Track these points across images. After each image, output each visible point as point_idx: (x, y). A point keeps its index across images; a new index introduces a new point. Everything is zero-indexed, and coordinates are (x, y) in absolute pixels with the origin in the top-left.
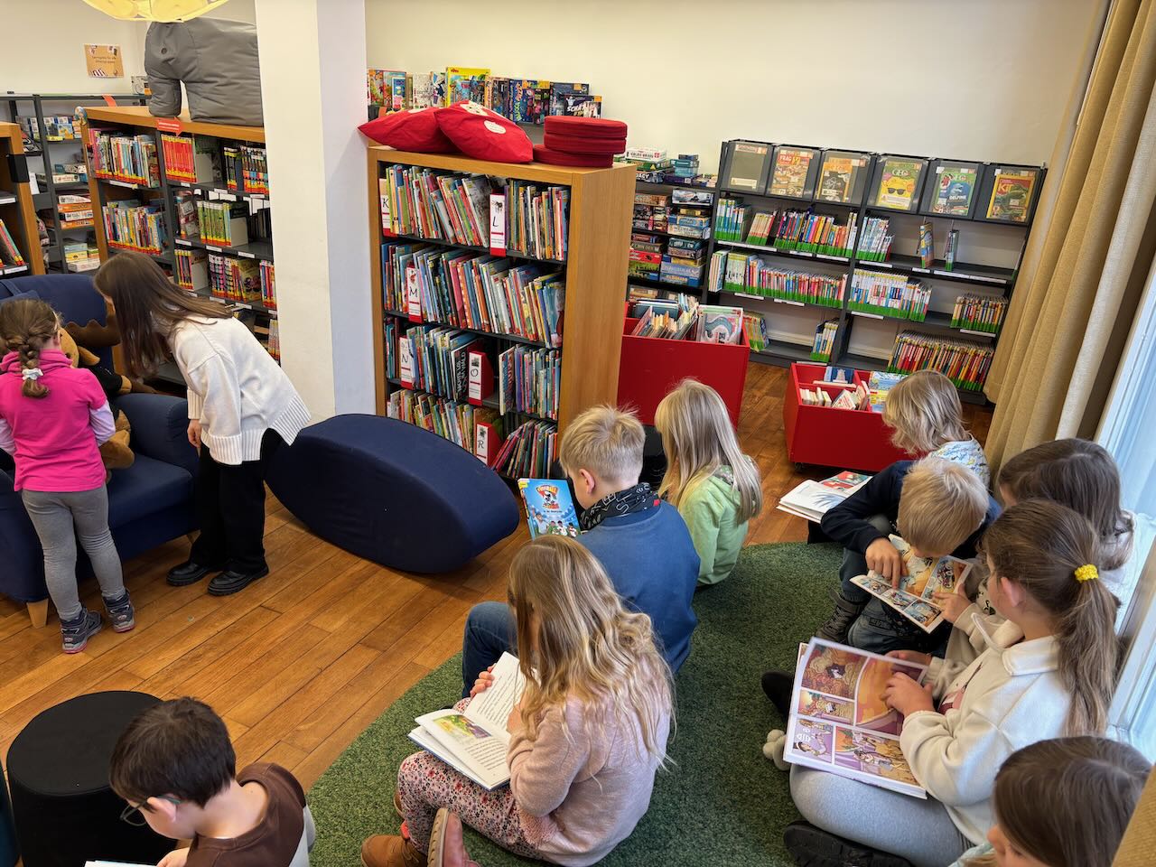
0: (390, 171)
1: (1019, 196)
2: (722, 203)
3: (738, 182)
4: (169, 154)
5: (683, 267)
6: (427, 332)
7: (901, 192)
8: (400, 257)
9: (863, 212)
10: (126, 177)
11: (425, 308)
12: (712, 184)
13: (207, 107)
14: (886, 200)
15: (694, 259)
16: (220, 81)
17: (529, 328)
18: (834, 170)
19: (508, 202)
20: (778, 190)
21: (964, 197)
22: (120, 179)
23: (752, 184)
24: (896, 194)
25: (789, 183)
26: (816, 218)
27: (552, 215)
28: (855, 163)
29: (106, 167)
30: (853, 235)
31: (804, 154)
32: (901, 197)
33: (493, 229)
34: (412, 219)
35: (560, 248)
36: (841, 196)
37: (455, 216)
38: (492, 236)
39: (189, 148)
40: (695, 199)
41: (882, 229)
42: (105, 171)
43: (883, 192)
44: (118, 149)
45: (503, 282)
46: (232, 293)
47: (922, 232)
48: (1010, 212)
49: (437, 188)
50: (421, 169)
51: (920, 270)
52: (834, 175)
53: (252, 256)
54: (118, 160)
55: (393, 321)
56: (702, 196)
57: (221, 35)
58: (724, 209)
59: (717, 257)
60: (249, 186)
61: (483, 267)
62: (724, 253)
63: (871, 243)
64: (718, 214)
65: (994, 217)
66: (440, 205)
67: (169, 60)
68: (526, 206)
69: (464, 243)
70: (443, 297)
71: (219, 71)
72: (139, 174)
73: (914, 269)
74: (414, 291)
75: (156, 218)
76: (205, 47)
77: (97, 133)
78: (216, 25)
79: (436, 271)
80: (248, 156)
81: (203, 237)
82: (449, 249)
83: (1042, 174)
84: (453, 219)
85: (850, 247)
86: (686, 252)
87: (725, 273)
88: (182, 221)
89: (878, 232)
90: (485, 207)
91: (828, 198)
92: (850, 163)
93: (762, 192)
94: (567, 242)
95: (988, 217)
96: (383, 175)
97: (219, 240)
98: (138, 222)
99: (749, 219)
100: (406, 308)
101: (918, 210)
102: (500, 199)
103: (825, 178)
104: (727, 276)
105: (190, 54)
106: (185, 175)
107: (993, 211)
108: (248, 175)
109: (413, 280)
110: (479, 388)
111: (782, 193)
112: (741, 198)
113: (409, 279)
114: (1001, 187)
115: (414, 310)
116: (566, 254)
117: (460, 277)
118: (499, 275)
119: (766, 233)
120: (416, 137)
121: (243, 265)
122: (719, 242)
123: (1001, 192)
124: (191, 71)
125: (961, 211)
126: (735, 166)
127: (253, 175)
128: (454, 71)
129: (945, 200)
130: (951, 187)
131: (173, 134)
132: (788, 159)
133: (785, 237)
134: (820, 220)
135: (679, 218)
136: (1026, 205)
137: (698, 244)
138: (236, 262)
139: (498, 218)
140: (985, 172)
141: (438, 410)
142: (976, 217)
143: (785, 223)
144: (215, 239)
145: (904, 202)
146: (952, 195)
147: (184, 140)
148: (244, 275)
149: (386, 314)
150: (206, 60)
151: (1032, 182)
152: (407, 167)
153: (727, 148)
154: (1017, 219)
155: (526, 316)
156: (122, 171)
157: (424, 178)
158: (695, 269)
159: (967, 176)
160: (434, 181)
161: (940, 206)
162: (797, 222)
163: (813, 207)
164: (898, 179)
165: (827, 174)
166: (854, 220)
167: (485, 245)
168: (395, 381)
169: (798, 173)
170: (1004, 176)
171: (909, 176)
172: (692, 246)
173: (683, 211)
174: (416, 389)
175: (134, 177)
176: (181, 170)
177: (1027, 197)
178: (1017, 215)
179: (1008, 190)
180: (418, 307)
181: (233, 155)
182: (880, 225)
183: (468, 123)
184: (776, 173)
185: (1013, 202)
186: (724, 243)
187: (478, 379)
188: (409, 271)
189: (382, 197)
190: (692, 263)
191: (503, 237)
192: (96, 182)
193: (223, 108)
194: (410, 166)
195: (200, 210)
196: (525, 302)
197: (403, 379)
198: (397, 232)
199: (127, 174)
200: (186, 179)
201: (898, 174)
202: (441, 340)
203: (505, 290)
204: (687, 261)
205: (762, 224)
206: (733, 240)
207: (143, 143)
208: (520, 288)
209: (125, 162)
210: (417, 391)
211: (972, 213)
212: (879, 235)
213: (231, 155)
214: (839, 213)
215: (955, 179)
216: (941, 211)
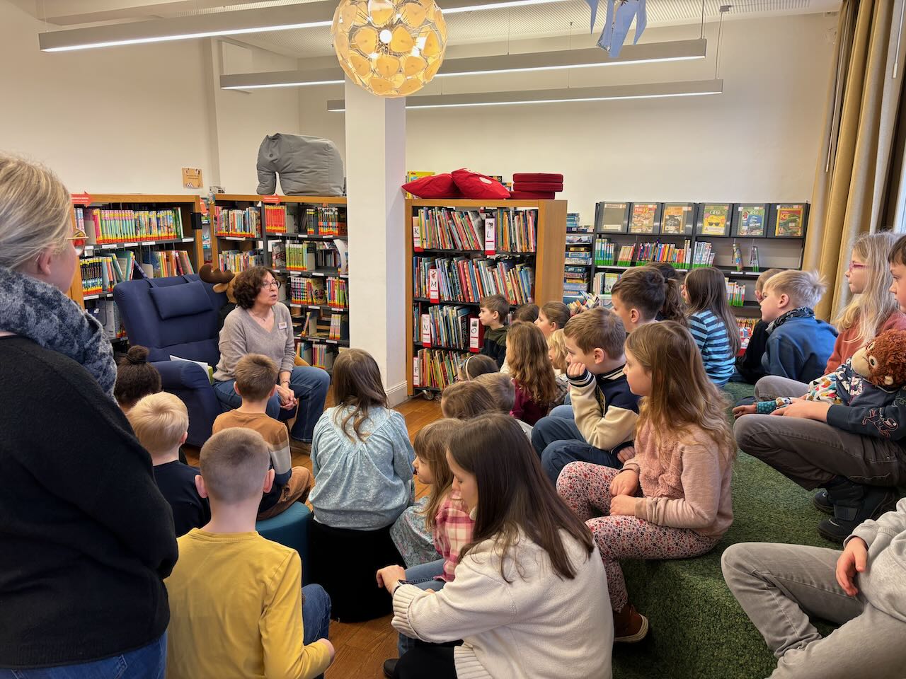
0: (422, 212)
1: (794, 221)
2: (599, 242)
3: (608, 227)
4: (268, 216)
5: (575, 284)
6: (441, 308)
7: (717, 224)
8: (424, 263)
9: (694, 239)
10: (238, 234)
11: (443, 293)
12: (590, 230)
13: (295, 186)
14: (708, 230)
15: (583, 279)
16: (306, 170)
17: (511, 297)
18: (672, 214)
19: (496, 222)
20: (636, 229)
21: (759, 224)
22: (232, 235)
23: (617, 228)
24: (714, 226)
25: (643, 224)
26: (663, 246)
27: (526, 226)
28: (685, 209)
29: (224, 229)
30: (689, 254)
31: (651, 206)
32: (718, 227)
33: (487, 239)
34: (434, 239)
35: (532, 244)
36: (678, 230)
37: (464, 234)
38: (486, 243)
39: (281, 212)
40: (580, 241)
41: (707, 248)
42: (224, 231)
43: (706, 225)
44: (234, 217)
45: (492, 272)
46: (306, 300)
47: (735, 248)
48: (790, 231)
49: (451, 218)
50: (440, 208)
51: (736, 273)
52: (672, 217)
53: (322, 275)
54: (233, 224)
55: (418, 306)
56: (585, 238)
57: (307, 144)
58: (600, 246)
59: (598, 277)
60: (322, 231)
61: (481, 264)
62: (603, 273)
63: (701, 258)
64: (596, 249)
65: (780, 235)
66: (453, 228)
67: (274, 160)
68: (509, 222)
69: (469, 249)
70: (454, 285)
71: (304, 165)
72: (248, 231)
73: (732, 273)
74: (434, 283)
75: (254, 258)
76: (296, 151)
77: (220, 208)
78: (304, 139)
79: (449, 269)
80: (323, 212)
81: (288, 266)
82: (457, 255)
83: (807, 207)
84: (462, 236)
85: (688, 262)
86: (577, 274)
87: (604, 286)
88: (274, 257)
89: (705, 250)
90: (482, 227)
91: (669, 232)
92: (681, 209)
93: (625, 231)
94: (536, 241)
95: (776, 235)
96: (415, 214)
97: (299, 267)
98: (242, 262)
99: (617, 250)
100: (429, 295)
101: (730, 235)
102: (492, 220)
103: (666, 220)
104: (605, 288)
105: (289, 155)
106: (279, 228)
107: (779, 232)
108: (322, 225)
109: (433, 277)
110: (477, 340)
111: (638, 231)
112: (612, 237)
113: (431, 277)
114: (782, 216)
115: (434, 296)
116: (536, 248)
117: (466, 271)
118: (490, 268)
119: (630, 258)
120: (438, 189)
121: (314, 282)
122: (599, 267)
123: (782, 219)
124: (287, 166)
125: (759, 233)
126: (605, 217)
127: (325, 224)
128: (413, 173)
129: (747, 227)
130: (750, 218)
131: (273, 204)
132: (641, 210)
133: (643, 259)
134: (665, 247)
135: (570, 253)
136: (800, 226)
137: (584, 269)
138: (310, 280)
139: (490, 233)
140: (770, 209)
141: (449, 358)
142: (769, 237)
143: (643, 251)
144: (296, 266)
145: (721, 231)
146: (750, 225)
147: (280, 208)
148: (314, 288)
149: (415, 301)
150: (297, 159)
151: (802, 212)
152: (430, 208)
153: (599, 206)
154: (795, 235)
155: (509, 290)
156: (236, 230)
157: (443, 214)
158: (584, 286)
159: (759, 211)
160: (449, 214)
161: (743, 230)
162: (650, 250)
163: (659, 238)
164: (714, 217)
165: (668, 217)
166: (689, 244)
167: (482, 249)
168: (418, 344)
169: (648, 218)
170: (783, 209)
171: (721, 214)
172: (581, 270)
173: (572, 249)
174: (433, 347)
175: (244, 233)
176: (276, 226)
177: (800, 221)
178: (795, 233)
179: (787, 217)
180: (437, 293)
181: (313, 213)
182: (705, 247)
183: (471, 178)
184: (633, 219)
185: (791, 225)
186: (602, 267)
187: (477, 335)
188: (431, 271)
189: (414, 228)
190: (581, 282)
191: (494, 243)
192: (216, 239)
193: (307, 187)
194: (434, 207)
195: (287, 250)
196: (508, 281)
197: (424, 342)
198: (425, 247)
199: (239, 232)
200: (279, 231)
201: (714, 213)
202: (452, 312)
203: (494, 276)
204: (577, 281)
205: (626, 253)
206: (608, 265)
207: (253, 212)
208: (505, 273)
209: (238, 224)
210: (434, 348)
211: (765, 233)
212: (706, 253)
213: (310, 213)
214: (677, 240)
215: (751, 213)
216: (745, 234)
